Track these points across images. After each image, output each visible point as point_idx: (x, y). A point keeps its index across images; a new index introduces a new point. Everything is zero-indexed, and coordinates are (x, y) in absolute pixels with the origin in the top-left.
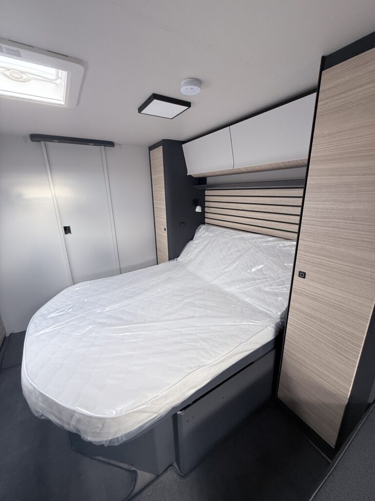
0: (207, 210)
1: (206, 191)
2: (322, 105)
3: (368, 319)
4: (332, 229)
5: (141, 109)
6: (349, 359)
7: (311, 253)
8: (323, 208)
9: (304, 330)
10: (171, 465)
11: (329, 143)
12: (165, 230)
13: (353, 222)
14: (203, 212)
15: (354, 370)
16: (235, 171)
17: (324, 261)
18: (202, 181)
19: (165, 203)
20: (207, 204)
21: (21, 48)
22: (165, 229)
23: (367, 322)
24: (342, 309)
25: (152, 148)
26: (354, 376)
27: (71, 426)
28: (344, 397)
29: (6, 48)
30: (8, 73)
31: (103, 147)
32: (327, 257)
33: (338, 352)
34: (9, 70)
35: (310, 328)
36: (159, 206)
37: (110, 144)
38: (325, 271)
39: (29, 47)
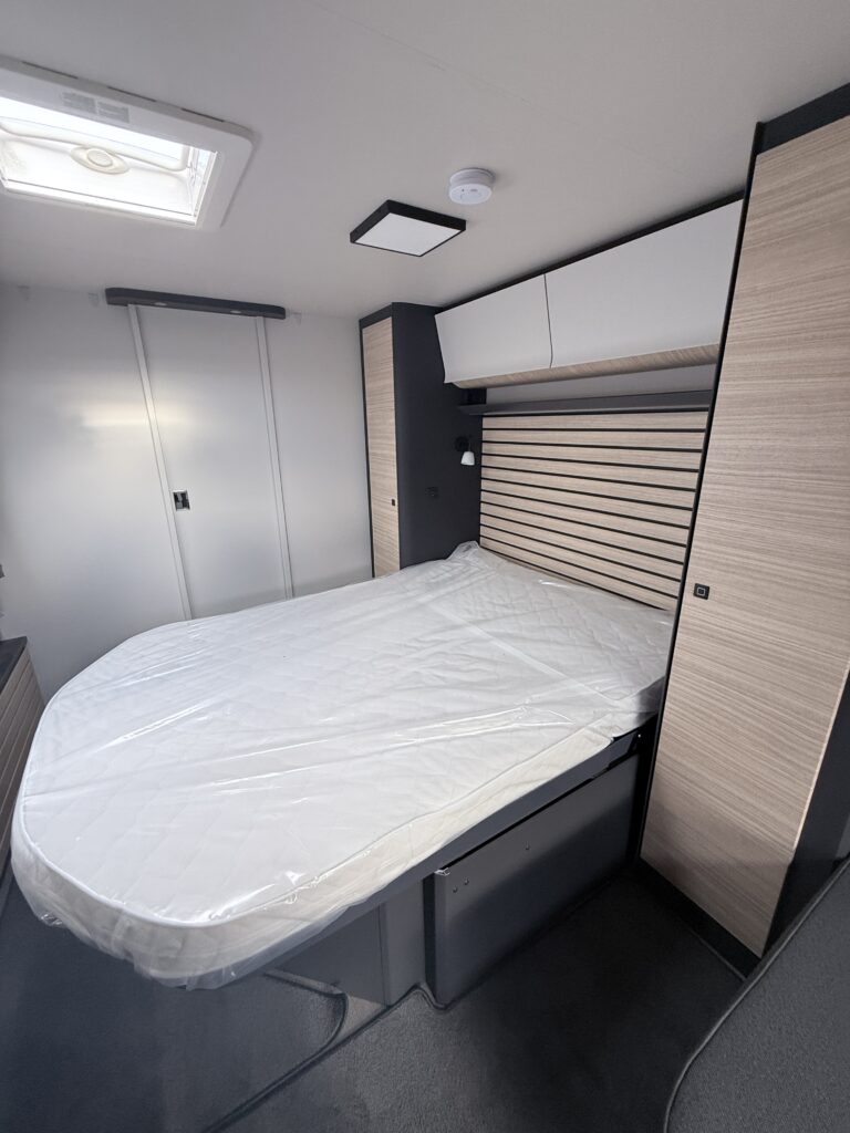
0: (485, 461)
1: (485, 421)
2: (755, 227)
3: (841, 681)
4: (769, 491)
5: (356, 235)
6: (798, 766)
7: (721, 544)
8: (751, 448)
9: (703, 709)
10: (416, 987)
11: (766, 308)
12: (393, 503)
13: (814, 475)
14: (478, 465)
15: (809, 790)
16: (554, 374)
17: (750, 561)
18: (475, 397)
19: (394, 443)
20: (486, 448)
21: (133, 104)
22: (393, 501)
23: (840, 687)
24: (787, 661)
25: (366, 322)
26: (809, 801)
27: (113, 944)
28: (784, 847)
29: (100, 103)
30: (83, 155)
31: (260, 319)
32: (757, 550)
33: (774, 752)
34: (85, 148)
35: (714, 706)
36: (379, 452)
37: (277, 312)
38: (751, 581)
39: (150, 102)
